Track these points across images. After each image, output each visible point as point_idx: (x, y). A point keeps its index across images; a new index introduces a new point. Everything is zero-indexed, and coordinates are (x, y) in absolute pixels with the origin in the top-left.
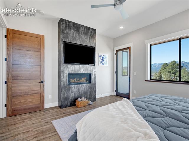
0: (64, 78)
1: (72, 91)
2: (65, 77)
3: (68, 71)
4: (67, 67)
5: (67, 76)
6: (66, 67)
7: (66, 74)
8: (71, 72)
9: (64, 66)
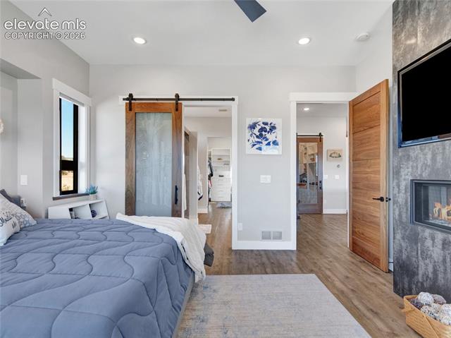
0: (401, 194)
1: (423, 252)
2: (403, 192)
3: (410, 170)
4: (409, 158)
5: (409, 190)
6: (404, 156)
7: (405, 180)
8: (421, 175)
9: (400, 154)
